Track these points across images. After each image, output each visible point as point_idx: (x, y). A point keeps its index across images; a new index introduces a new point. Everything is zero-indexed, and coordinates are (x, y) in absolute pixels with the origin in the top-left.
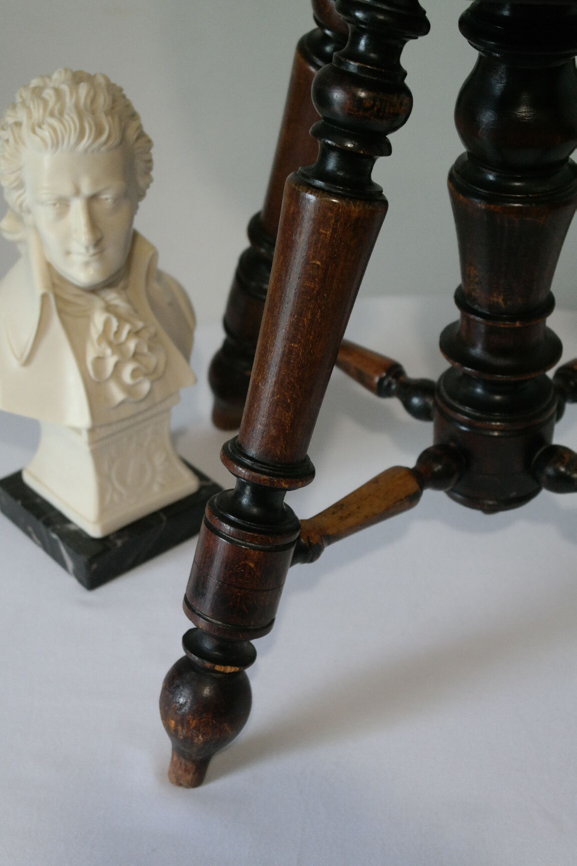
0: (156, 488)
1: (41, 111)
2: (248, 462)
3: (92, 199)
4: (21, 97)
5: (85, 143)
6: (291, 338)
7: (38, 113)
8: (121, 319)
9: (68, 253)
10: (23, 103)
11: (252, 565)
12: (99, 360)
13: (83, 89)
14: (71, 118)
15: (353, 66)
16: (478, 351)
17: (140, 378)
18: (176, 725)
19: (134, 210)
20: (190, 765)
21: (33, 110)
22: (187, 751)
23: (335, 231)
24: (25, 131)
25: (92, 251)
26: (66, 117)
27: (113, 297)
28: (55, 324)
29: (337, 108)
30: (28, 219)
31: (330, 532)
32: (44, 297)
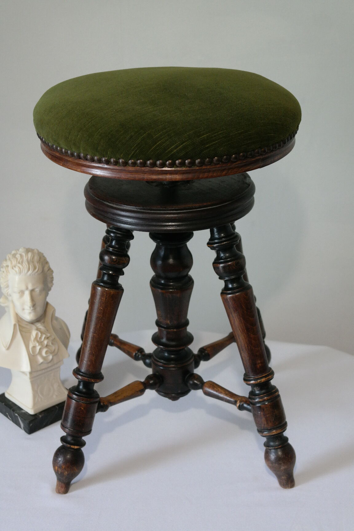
0: (54, 397)
1: (15, 262)
2: (81, 374)
3: (32, 291)
4: (9, 257)
5: (30, 272)
6: (94, 332)
7: (14, 262)
8: (42, 333)
9: (23, 309)
10: (9, 259)
11: (83, 409)
12: (34, 347)
13: (30, 255)
14: (25, 264)
15: (111, 249)
16: (164, 340)
17: (49, 354)
18: (58, 468)
19: (47, 295)
20: (63, 485)
21: (13, 261)
22: (62, 478)
23: (106, 298)
24: (10, 268)
25: (32, 308)
26: (24, 264)
27: (39, 325)
28: (19, 335)
29: (106, 262)
30: (10, 298)
31: (112, 401)
32: (15, 325)
